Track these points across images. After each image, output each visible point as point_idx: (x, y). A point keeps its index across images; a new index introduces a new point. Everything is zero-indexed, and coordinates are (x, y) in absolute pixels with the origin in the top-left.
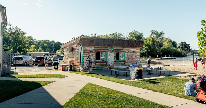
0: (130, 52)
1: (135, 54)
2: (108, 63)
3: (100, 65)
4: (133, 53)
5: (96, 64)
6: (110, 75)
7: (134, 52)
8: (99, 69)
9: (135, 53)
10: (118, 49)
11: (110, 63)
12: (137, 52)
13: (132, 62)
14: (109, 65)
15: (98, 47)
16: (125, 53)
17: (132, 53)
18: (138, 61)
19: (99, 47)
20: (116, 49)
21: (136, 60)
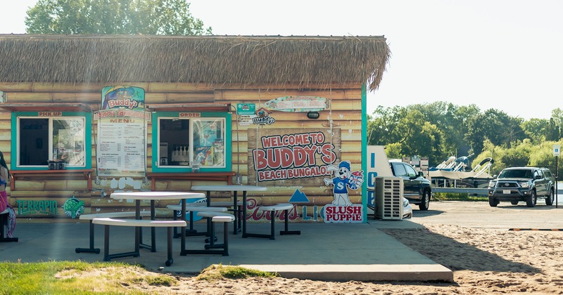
0: (277, 117)
1: (319, 131)
2: (104, 183)
3: (45, 193)
4: (303, 126)
5: (19, 184)
6: (78, 251)
7: (312, 116)
8: (38, 213)
9: (318, 126)
10: (172, 97)
11: (113, 184)
12: (341, 117)
13: (293, 180)
14: (108, 196)
15: (31, 91)
16: (230, 123)
17: (295, 126)
18: (345, 181)
19: (38, 86)
20: (161, 97)
21: (330, 168)
